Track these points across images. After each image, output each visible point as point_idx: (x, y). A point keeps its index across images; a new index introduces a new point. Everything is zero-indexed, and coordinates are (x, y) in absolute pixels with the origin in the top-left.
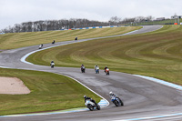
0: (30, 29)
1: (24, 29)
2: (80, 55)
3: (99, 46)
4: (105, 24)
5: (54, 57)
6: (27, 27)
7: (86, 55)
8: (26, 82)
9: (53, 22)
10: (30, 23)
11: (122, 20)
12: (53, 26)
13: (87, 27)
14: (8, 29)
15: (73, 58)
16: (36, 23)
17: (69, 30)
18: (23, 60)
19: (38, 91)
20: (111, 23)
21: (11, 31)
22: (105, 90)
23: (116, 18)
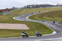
0: (29, 8)
1: (27, 8)
2: (47, 17)
3: (53, 13)
4: (55, 6)
5: (37, 17)
6: (28, 7)
7: (49, 16)
8: (28, 26)
9: (37, 5)
10: (29, 6)
11: (61, 5)
12: (37, 6)
13: (49, 7)
14: (22, 8)
15: (44, 17)
16: (31, 5)
17: (43, 8)
18: (27, 18)
19: (32, 28)
20: (57, 6)
21: (23, 8)
22: (55, 28)
23: (58, 4)
